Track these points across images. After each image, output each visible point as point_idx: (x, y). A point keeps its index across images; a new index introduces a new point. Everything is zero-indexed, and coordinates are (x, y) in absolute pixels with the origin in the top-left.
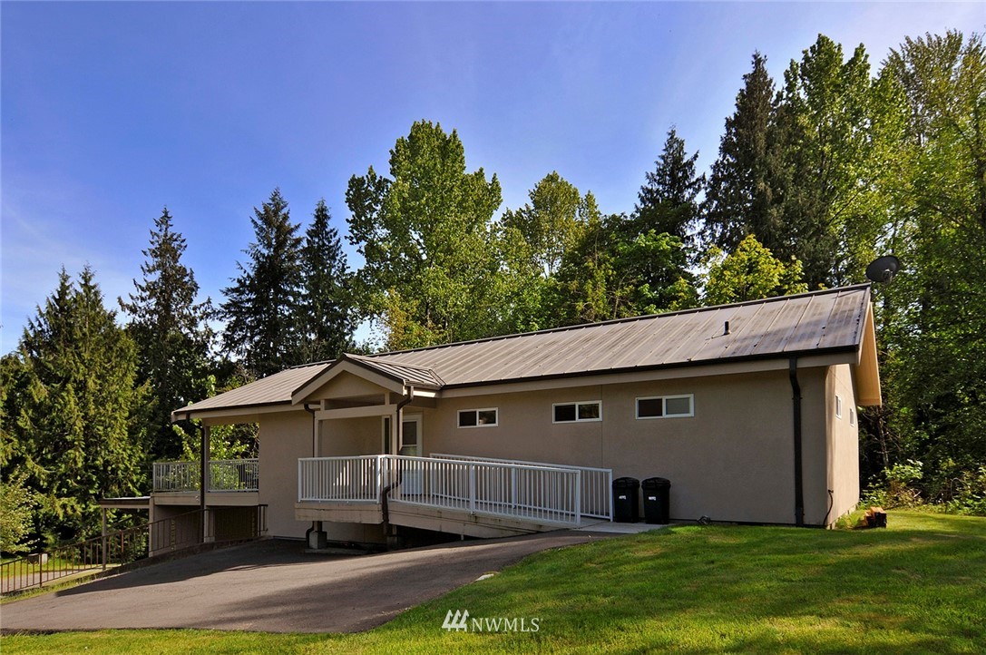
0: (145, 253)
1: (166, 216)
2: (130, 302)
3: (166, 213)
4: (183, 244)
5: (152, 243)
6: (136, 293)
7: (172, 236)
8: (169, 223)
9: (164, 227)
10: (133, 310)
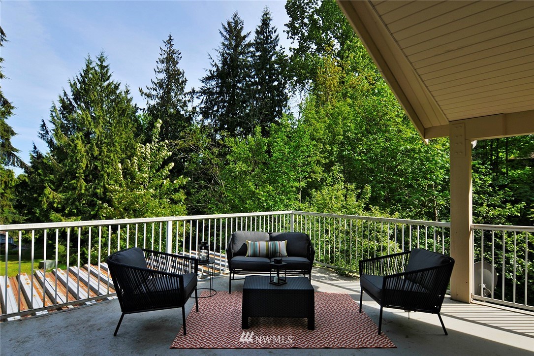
0: (157, 62)
1: (170, 39)
2: (147, 91)
3: (170, 37)
4: (180, 56)
5: (161, 55)
6: (151, 86)
7: (173, 51)
8: (172, 43)
9: (169, 45)
10: (149, 96)
